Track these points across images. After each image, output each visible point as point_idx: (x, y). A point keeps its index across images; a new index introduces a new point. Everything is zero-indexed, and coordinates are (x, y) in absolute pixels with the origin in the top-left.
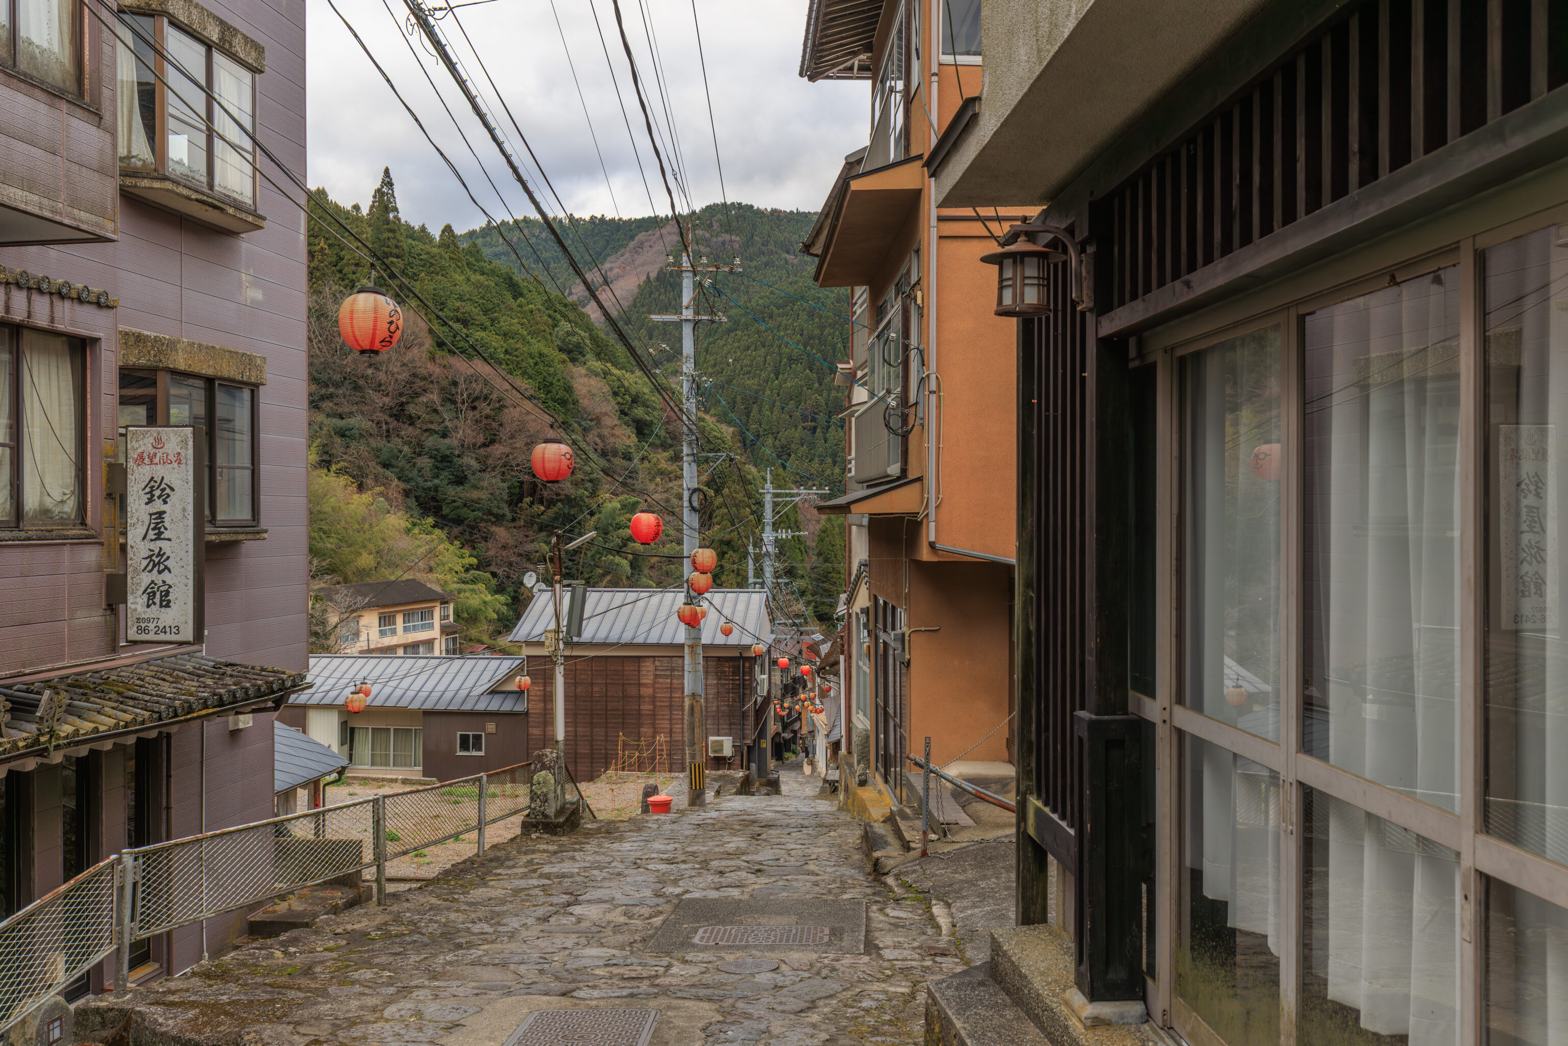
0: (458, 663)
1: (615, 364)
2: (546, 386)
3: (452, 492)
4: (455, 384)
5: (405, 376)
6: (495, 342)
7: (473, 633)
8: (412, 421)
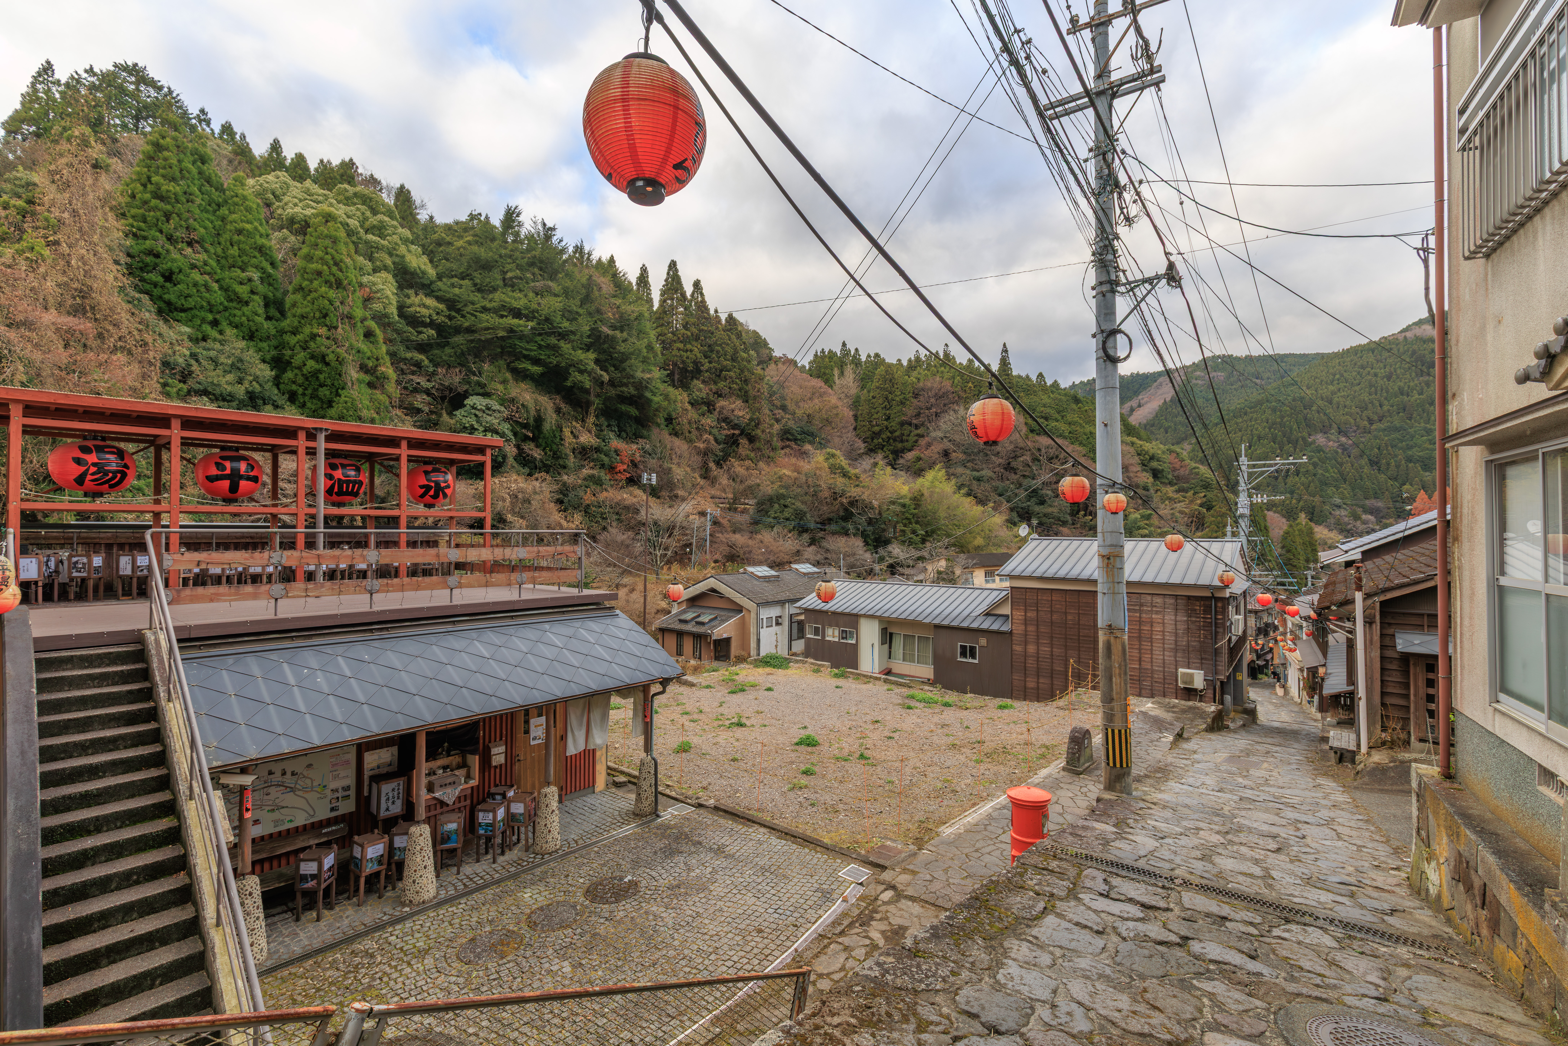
4: (1039, 450)
8: (1014, 470)
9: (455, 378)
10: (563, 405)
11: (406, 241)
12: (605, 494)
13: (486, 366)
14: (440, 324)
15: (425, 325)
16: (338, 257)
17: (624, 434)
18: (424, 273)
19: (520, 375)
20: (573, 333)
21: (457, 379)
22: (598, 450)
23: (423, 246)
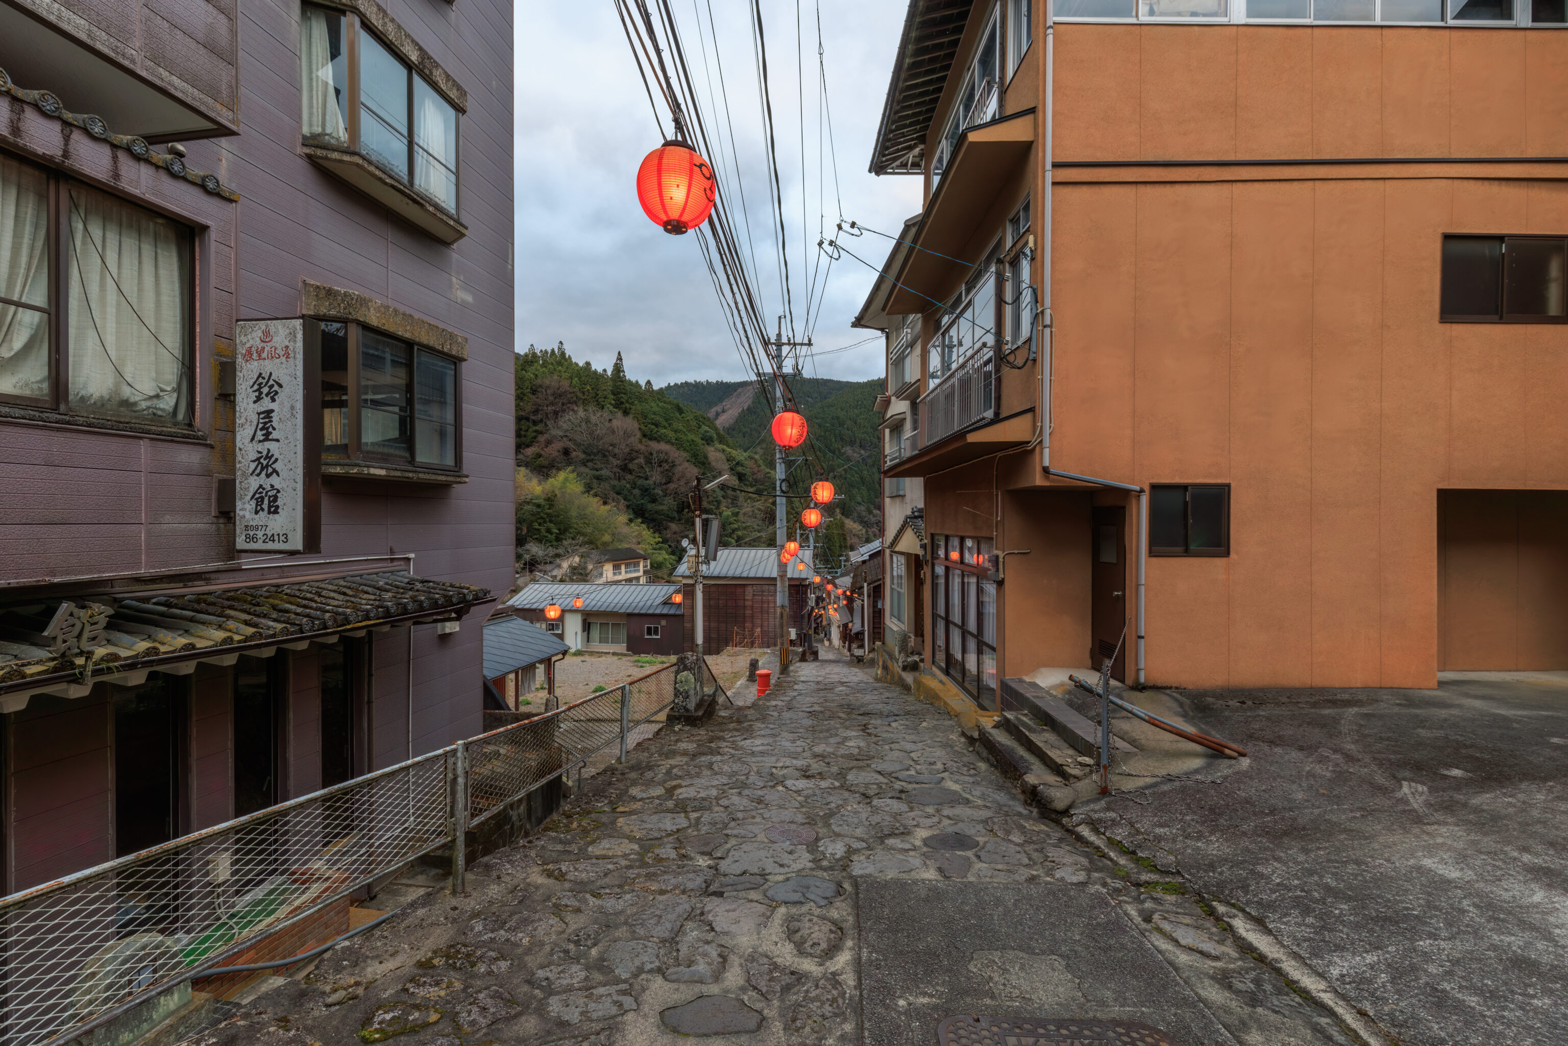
0: (653, 588)
1: (728, 446)
2: (695, 456)
3: (650, 506)
4: (651, 454)
5: (627, 450)
6: (671, 434)
7: (660, 574)
8: (630, 472)
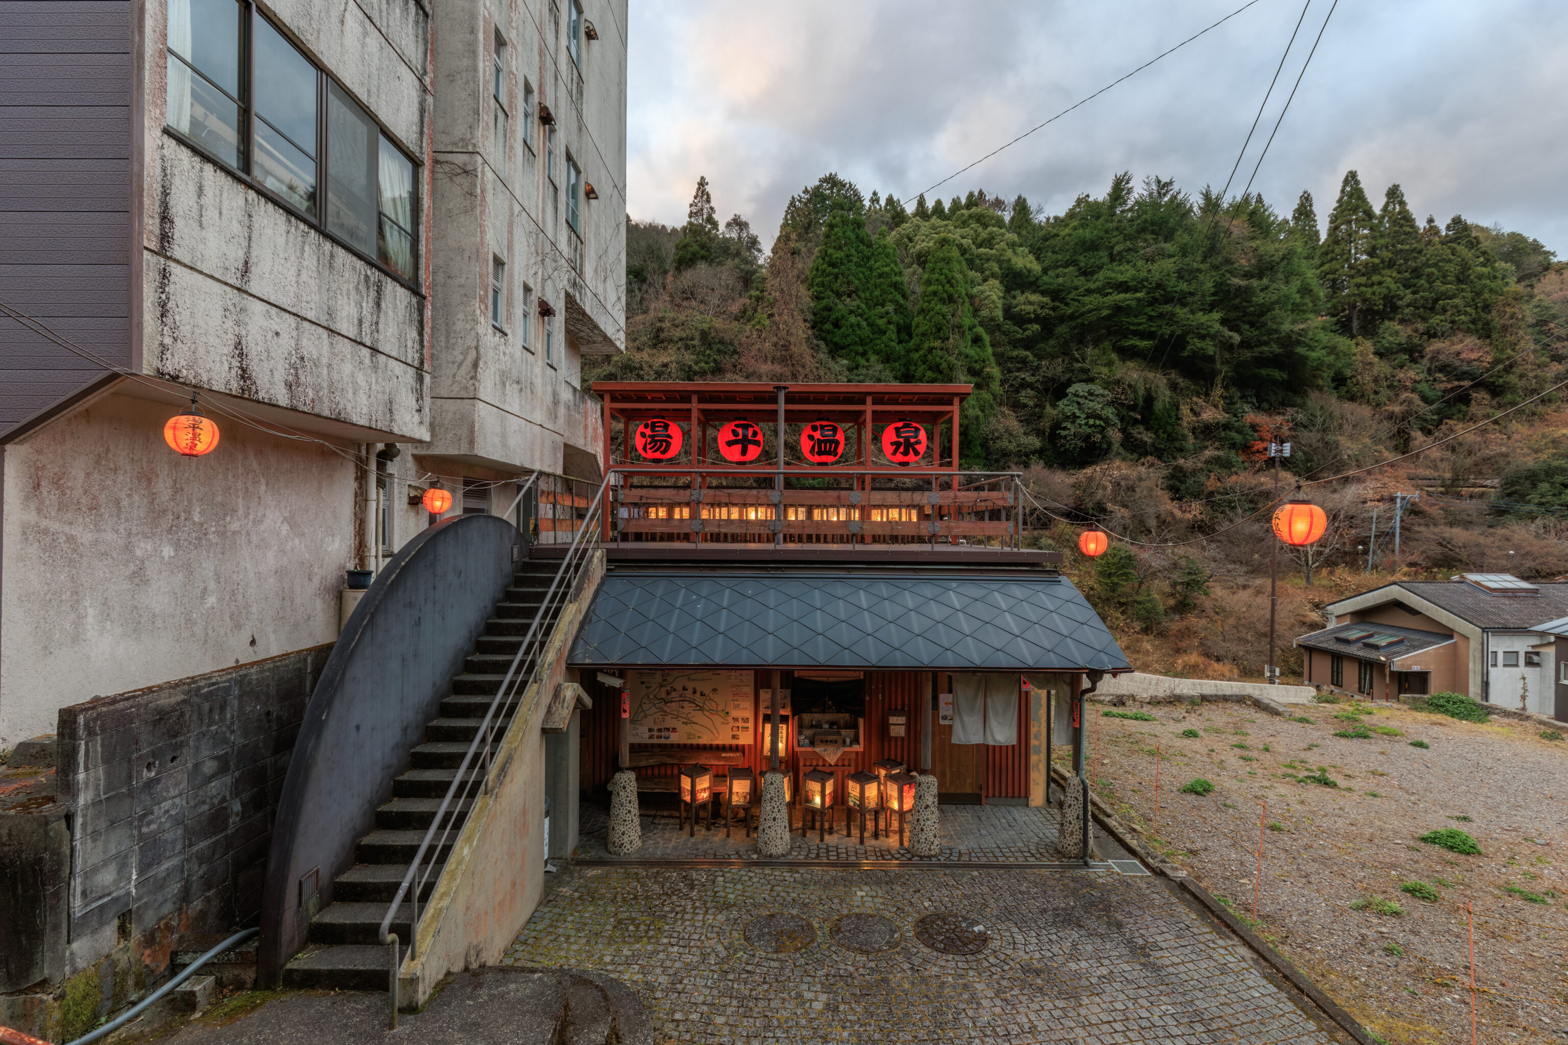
9: (1056, 368)
10: (1180, 380)
11: (1012, 245)
12: (1234, 478)
13: (1090, 351)
14: (1044, 318)
15: (1030, 321)
16: (950, 275)
17: (1265, 405)
18: (1029, 271)
19: (1127, 354)
20: (1192, 294)
21: (1060, 369)
22: (1226, 427)
23: (1031, 246)
